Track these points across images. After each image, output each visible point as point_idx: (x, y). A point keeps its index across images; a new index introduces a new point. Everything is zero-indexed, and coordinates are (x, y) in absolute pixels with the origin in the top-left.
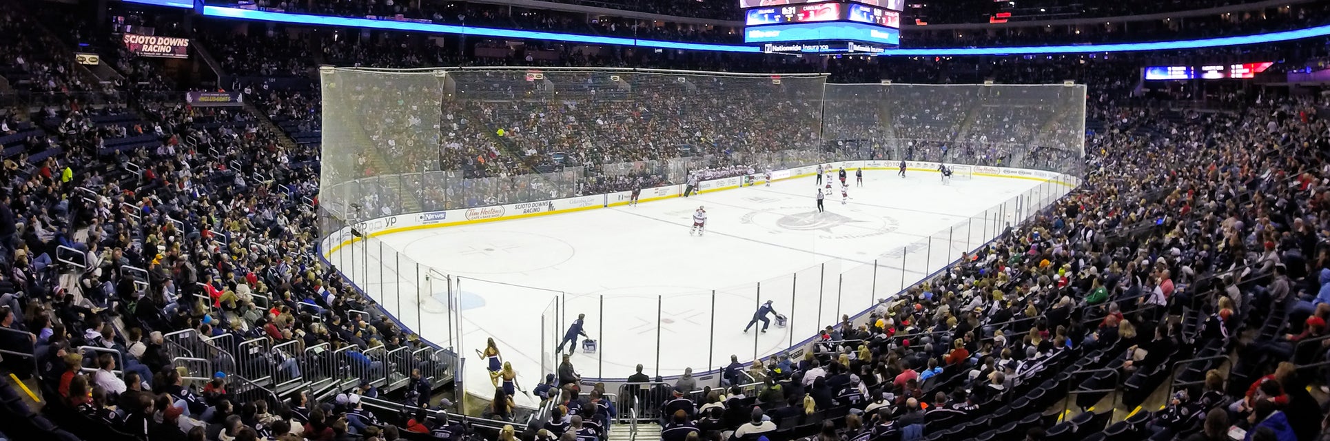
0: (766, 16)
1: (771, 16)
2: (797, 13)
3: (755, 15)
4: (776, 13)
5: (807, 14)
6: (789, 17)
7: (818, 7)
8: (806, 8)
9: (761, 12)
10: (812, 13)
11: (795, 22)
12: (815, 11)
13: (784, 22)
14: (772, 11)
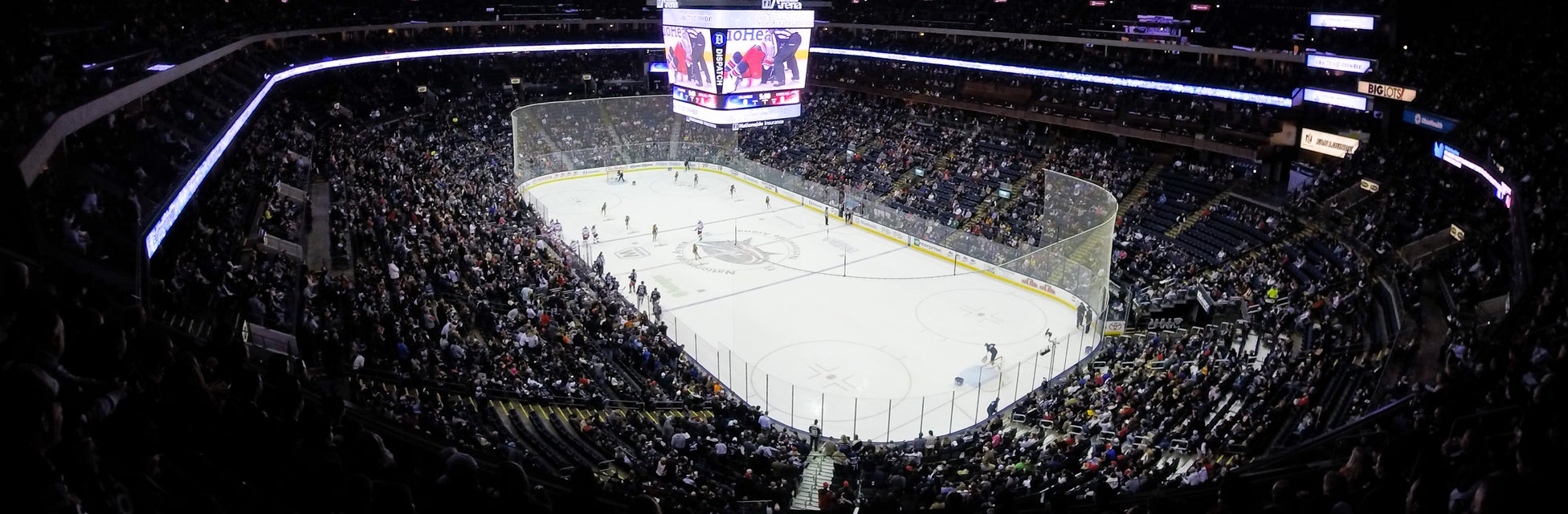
0: (746, 102)
1: (750, 101)
2: (772, 98)
3: (735, 100)
4: (754, 98)
5: (778, 100)
6: (765, 101)
7: (787, 94)
8: (778, 94)
9: (741, 97)
10: (782, 99)
11: (769, 104)
12: (786, 97)
13: (760, 105)
14: (751, 97)
